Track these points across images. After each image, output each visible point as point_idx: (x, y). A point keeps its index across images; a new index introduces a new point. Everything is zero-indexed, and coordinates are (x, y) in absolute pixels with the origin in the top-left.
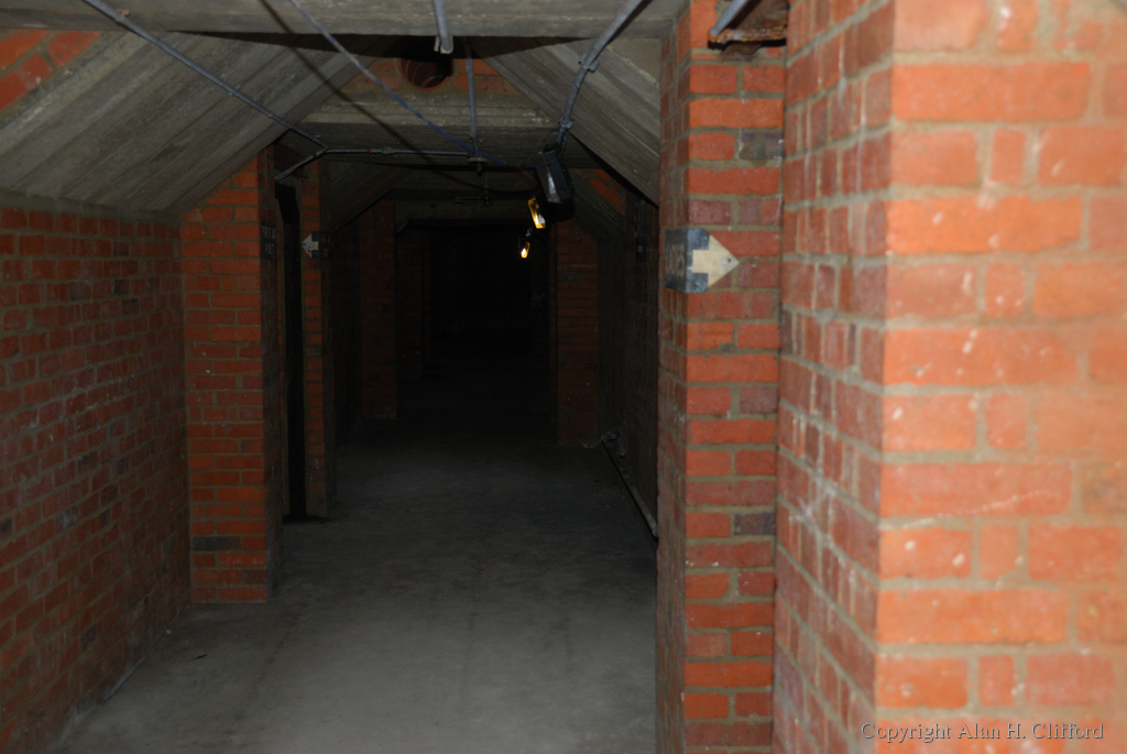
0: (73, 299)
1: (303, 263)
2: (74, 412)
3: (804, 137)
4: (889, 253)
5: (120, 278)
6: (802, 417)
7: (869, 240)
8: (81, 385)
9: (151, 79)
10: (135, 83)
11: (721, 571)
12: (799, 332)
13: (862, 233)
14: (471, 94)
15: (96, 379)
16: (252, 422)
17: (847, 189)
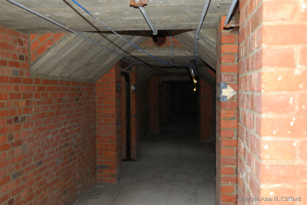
0: (63, 103)
1: (131, 93)
2: (62, 132)
3: (243, 53)
4: (262, 90)
5: (77, 97)
6: (243, 144)
7: (257, 86)
8: (64, 125)
9: (80, 45)
10: (75, 46)
11: (231, 185)
12: (242, 115)
13: (256, 83)
14: (172, 47)
15: (69, 123)
16: (113, 135)
17: (252, 69)
